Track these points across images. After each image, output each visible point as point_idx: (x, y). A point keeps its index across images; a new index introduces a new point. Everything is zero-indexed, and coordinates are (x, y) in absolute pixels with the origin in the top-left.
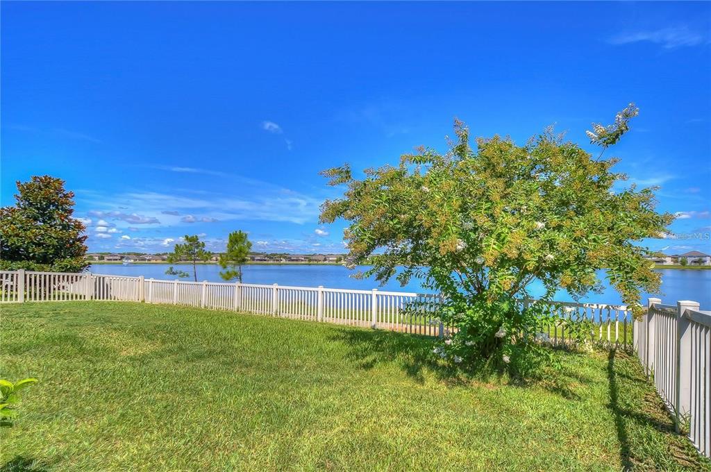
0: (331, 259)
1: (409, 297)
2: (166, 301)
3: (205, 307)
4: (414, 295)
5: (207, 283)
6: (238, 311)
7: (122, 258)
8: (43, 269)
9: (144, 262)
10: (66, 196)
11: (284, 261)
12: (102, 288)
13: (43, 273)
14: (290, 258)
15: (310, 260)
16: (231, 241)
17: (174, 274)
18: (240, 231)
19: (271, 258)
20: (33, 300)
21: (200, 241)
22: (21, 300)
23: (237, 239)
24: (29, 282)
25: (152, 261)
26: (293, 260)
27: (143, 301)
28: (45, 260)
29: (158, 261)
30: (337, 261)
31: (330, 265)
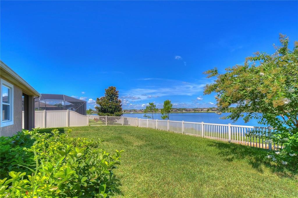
0: (204, 110)
1: (249, 128)
2: (144, 127)
3: (157, 129)
4: (252, 127)
5: (158, 120)
6: (169, 131)
7: (130, 111)
8: (111, 115)
9: (136, 113)
10: (117, 92)
11: (184, 111)
12: (126, 122)
13: (111, 117)
14: (187, 110)
15: (195, 111)
16: (165, 104)
17: (146, 117)
18: (168, 100)
19: (179, 110)
20: (109, 125)
21: (154, 105)
22: (106, 125)
23: (167, 103)
24: (108, 119)
25: (139, 112)
26: (188, 111)
27: (138, 126)
28: (112, 113)
29: (141, 112)
30: (207, 111)
31: (204, 112)
